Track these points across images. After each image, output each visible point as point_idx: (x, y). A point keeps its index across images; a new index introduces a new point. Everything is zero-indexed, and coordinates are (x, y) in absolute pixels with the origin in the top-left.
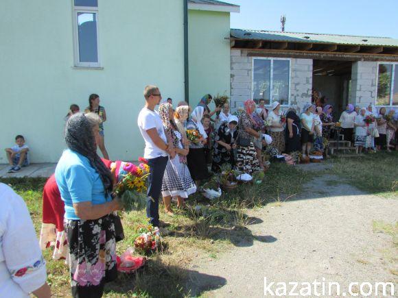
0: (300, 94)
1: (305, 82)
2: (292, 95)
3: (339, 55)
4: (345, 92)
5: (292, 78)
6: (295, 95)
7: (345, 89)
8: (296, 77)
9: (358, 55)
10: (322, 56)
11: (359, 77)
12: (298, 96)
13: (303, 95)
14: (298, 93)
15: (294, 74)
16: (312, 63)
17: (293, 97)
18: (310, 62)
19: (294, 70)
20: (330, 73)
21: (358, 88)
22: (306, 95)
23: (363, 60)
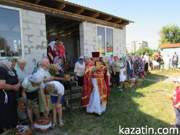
0: (35, 46)
1: (39, 35)
2: (26, 47)
3: (69, 14)
4: (78, 47)
5: (24, 29)
6: (29, 47)
7: (78, 45)
8: (29, 28)
9: (83, 17)
10: (54, 12)
11: (85, 34)
12: (32, 47)
13: (38, 47)
14: (32, 44)
15: (26, 26)
16: (44, 17)
17: (27, 49)
18: (43, 16)
19: (25, 22)
20: (69, 35)
21: (85, 43)
22: (42, 47)
23: (86, 21)
